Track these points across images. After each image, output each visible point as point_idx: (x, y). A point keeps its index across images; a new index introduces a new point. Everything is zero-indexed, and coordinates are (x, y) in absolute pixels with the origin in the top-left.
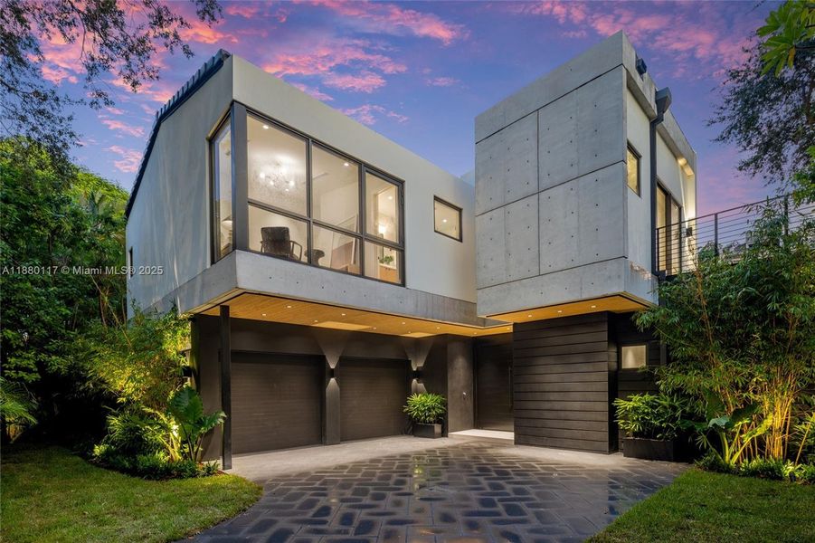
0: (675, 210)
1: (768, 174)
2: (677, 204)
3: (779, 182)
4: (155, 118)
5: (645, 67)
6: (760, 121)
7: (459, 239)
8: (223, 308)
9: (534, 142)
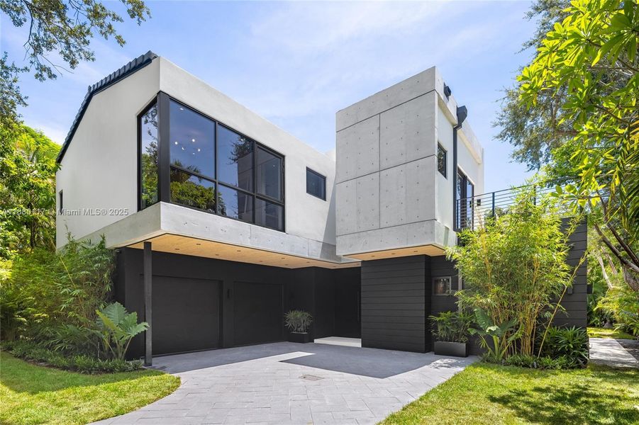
0: (469, 188)
1: (530, 163)
2: (470, 183)
3: (536, 169)
4: (87, 91)
5: (450, 92)
6: (526, 127)
7: (325, 199)
8: (148, 244)
9: (376, 134)
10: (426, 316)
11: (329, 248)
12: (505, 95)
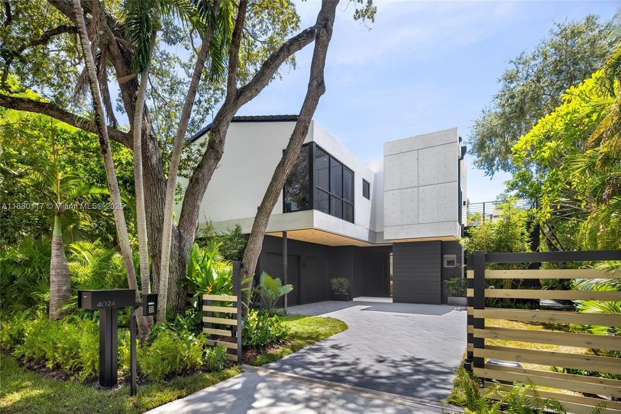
5: (461, 139)
7: (369, 199)
8: (285, 233)
9: (416, 164)
10: (442, 280)
11: (373, 233)
12: (474, 124)
